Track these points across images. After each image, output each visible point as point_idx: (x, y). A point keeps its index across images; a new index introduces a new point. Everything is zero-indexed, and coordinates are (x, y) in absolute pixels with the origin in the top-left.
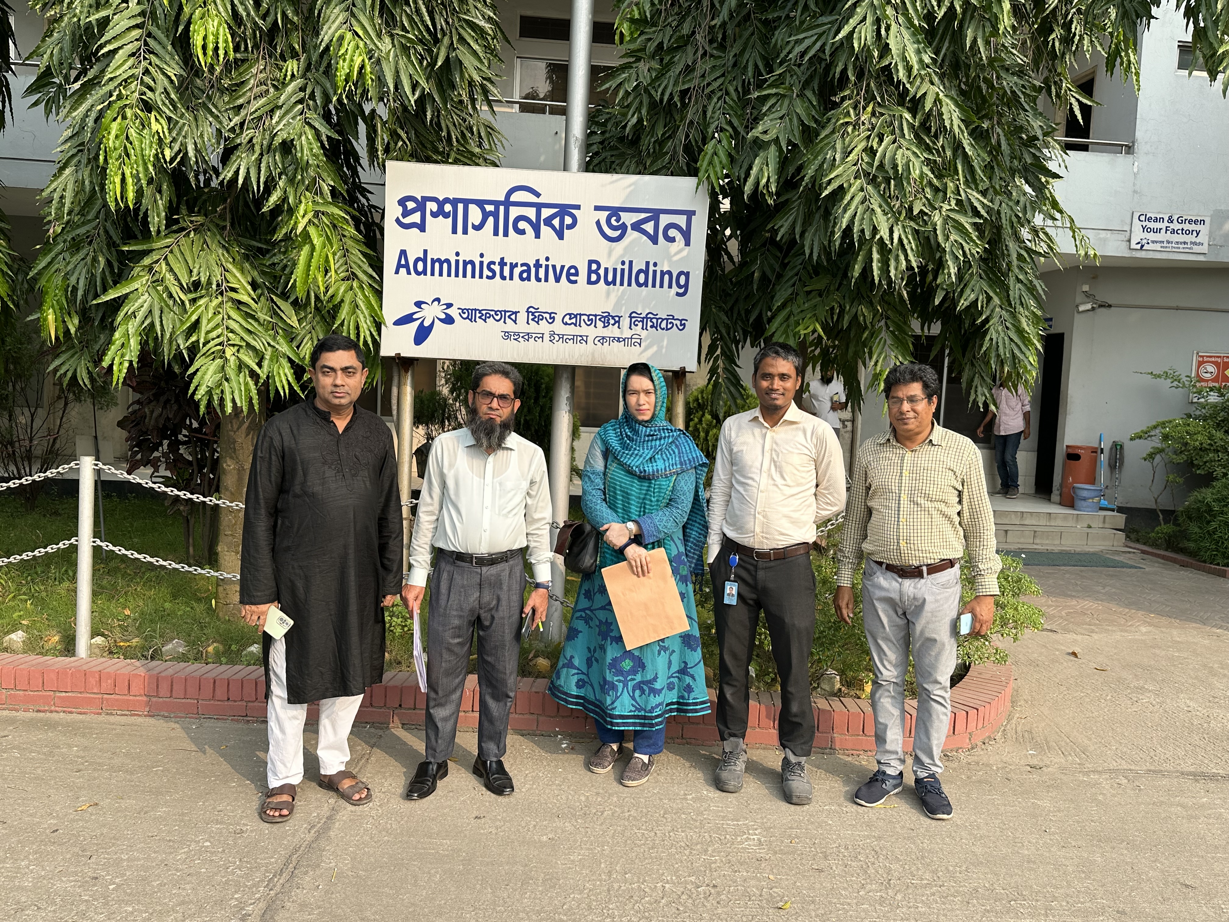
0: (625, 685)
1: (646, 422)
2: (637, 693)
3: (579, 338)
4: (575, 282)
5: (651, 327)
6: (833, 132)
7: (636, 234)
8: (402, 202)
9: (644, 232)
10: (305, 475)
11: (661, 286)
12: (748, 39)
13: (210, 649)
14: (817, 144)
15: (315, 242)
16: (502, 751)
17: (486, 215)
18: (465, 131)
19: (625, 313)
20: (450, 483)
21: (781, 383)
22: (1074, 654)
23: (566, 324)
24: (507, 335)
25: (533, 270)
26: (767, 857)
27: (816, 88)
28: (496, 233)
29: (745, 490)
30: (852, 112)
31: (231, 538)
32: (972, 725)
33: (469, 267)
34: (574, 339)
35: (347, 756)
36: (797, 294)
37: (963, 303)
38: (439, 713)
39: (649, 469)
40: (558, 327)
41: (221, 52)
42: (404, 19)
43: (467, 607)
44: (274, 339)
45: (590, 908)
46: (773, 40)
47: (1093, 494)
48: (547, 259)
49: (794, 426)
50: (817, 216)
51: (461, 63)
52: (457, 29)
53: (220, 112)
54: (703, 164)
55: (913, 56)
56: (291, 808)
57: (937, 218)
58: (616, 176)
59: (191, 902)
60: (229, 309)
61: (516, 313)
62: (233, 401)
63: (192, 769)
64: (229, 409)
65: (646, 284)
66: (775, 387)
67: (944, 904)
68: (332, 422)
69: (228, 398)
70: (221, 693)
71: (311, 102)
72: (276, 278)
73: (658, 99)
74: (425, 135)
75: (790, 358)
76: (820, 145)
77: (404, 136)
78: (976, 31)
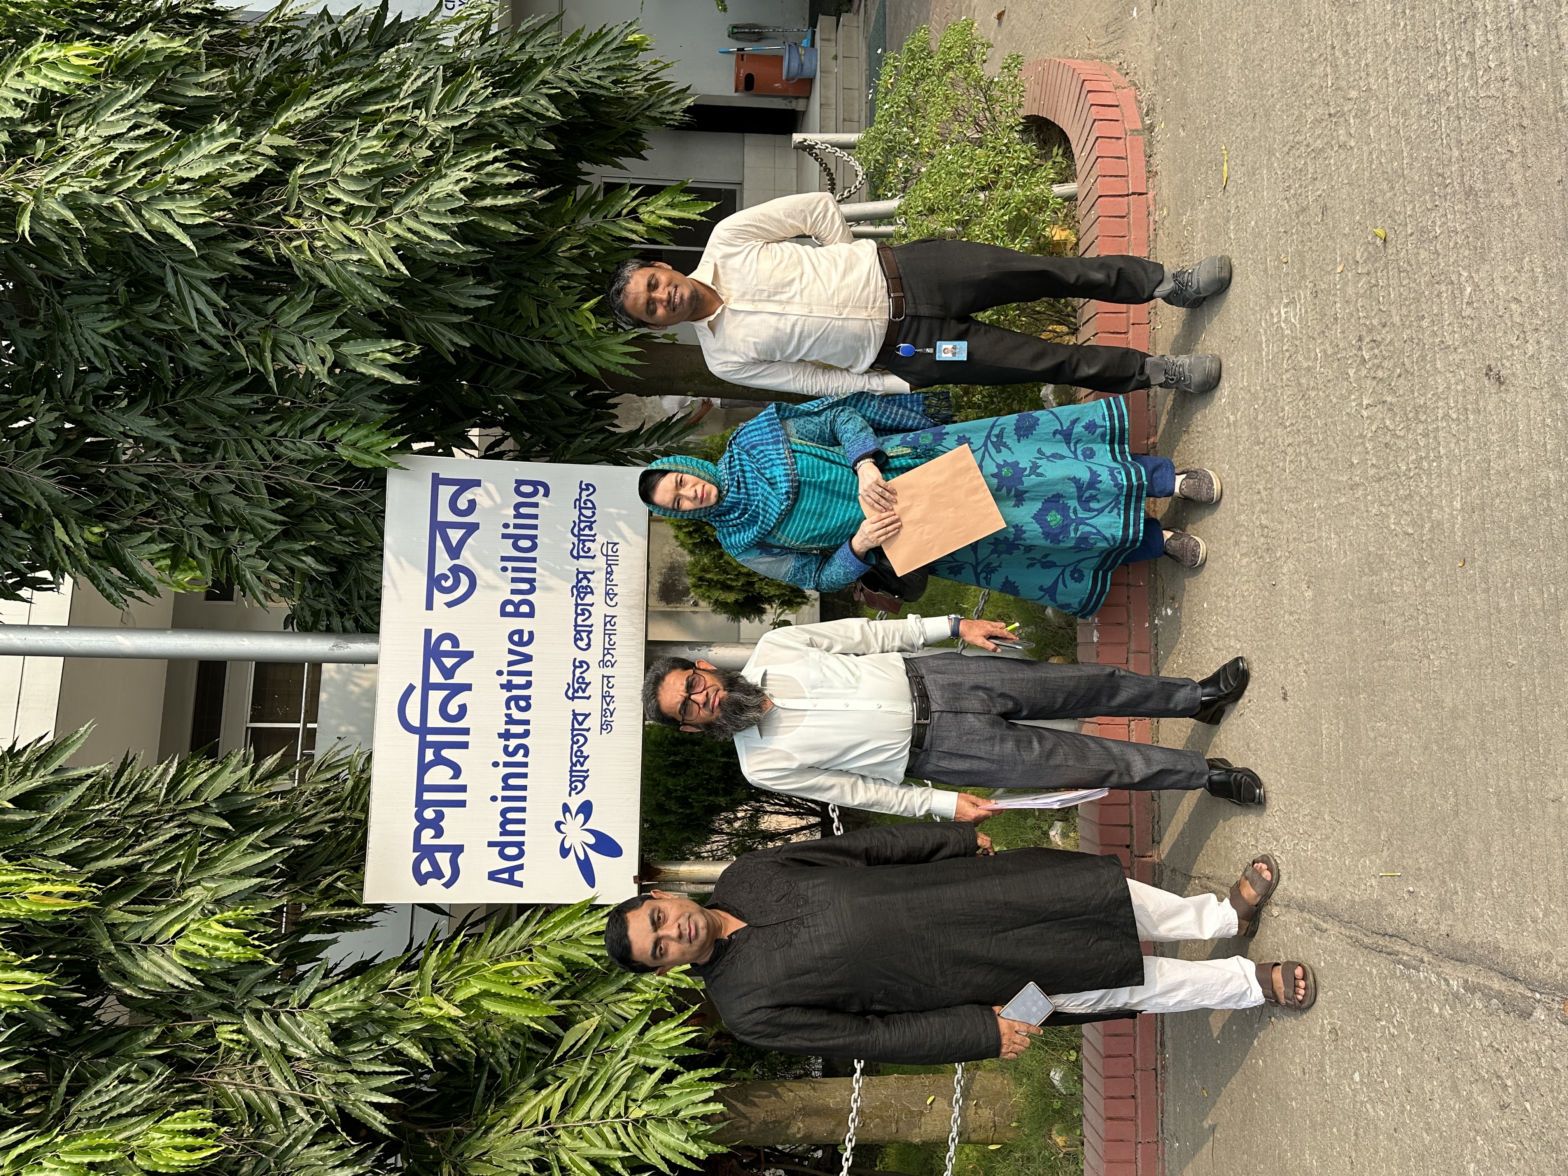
0: (1082, 522)
1: (720, 492)
2: (1094, 505)
3: (608, 627)
4: (531, 634)
5: (591, 529)
6: (323, 267)
7: (465, 553)
8: (421, 879)
9: (462, 542)
10: (807, 972)
11: (535, 517)
12: (201, 407)
13: (1060, 1140)
14: (339, 287)
15: (476, 991)
16: (1186, 683)
17: (440, 760)
18: (325, 800)
19: (573, 566)
20: (812, 758)
21: (660, 289)
22: (1000, 16)
23: (589, 645)
24: (606, 726)
25: (515, 692)
26: (1310, 285)
27: (266, 298)
28: (464, 745)
29: (810, 336)
30: (295, 243)
31: (901, 1124)
32: (1105, 86)
33: (512, 782)
34: (608, 634)
35: (1209, 899)
36: (544, 337)
37: (553, 112)
38: (1139, 769)
39: (784, 487)
40: (594, 656)
41: (199, 1126)
42: (160, 870)
43: (988, 731)
44: (615, 1052)
45: (1409, 497)
46: (202, 368)
47: (794, 55)
48: (500, 673)
49: (720, 271)
50: (437, 294)
51: (224, 795)
52: (179, 803)
53: (289, 1135)
54: (368, 461)
55: (215, 145)
56: (1289, 967)
57: (437, 128)
58: (386, 582)
59: (1452, 1076)
60: (575, 1118)
61: (575, 715)
62: (706, 1102)
63: (1242, 1130)
64: (718, 1107)
65: (533, 538)
66: (665, 296)
67: (1358, 34)
68: (730, 936)
69: (702, 1110)
70: (1124, 1109)
71: (277, 1002)
72: (531, 1057)
73: (280, 528)
74: (328, 852)
75: (627, 273)
76: (341, 283)
77: (330, 879)
78: (187, 85)
